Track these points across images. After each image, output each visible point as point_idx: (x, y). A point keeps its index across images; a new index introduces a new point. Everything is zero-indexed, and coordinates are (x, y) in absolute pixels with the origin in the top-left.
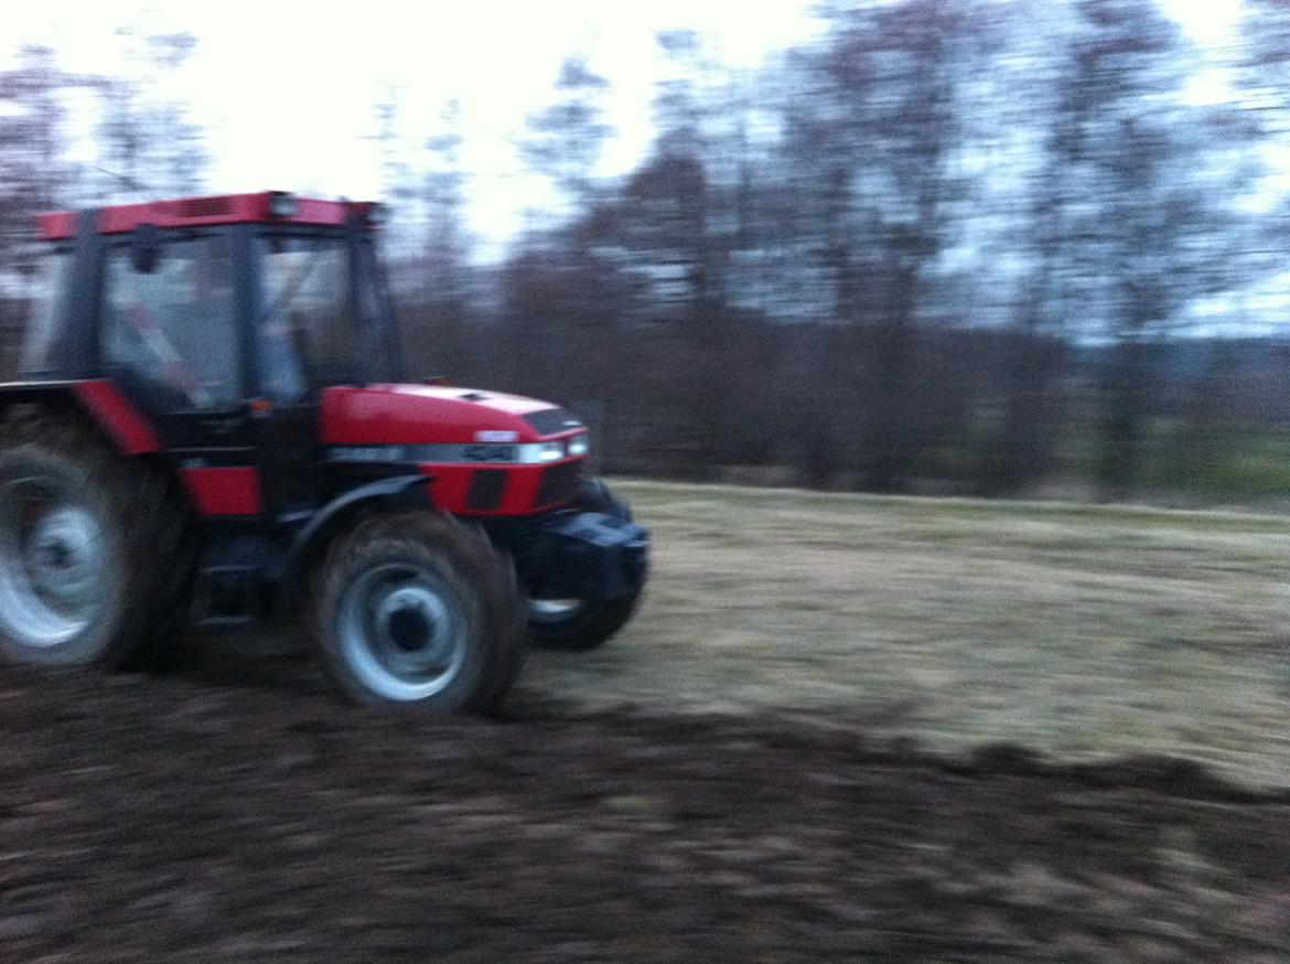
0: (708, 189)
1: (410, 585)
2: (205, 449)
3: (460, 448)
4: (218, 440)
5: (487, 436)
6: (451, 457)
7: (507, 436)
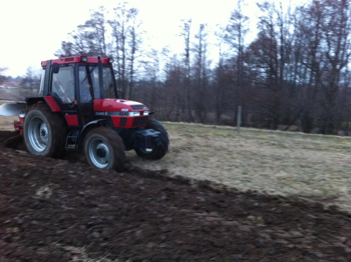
0: (277, 46)
1: (102, 143)
2: (68, 111)
3: (118, 113)
4: (71, 109)
5: (123, 110)
6: (116, 115)
7: (127, 110)
